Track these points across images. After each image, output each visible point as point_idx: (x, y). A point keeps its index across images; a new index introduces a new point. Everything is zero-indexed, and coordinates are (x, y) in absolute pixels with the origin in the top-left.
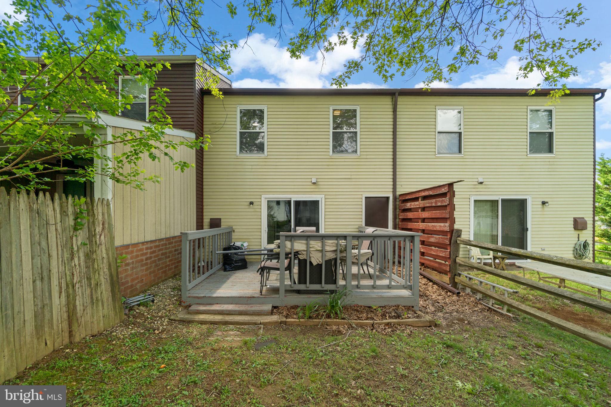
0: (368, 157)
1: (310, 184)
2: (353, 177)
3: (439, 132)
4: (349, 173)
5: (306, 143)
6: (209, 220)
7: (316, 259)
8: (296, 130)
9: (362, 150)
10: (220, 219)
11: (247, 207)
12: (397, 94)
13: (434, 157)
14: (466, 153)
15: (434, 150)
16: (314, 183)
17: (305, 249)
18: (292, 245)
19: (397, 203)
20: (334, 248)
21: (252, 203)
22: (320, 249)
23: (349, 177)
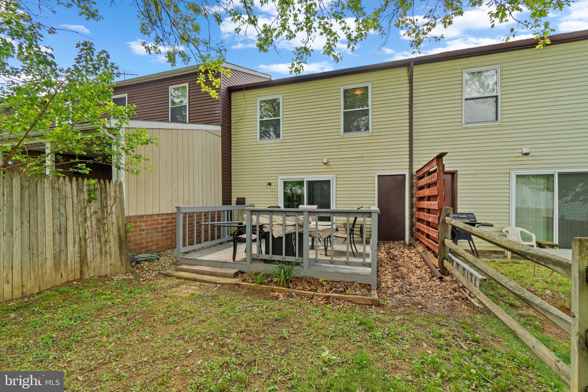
0: (381, 134)
1: (322, 164)
2: (364, 155)
3: (466, 99)
4: (361, 152)
5: (318, 126)
6: (236, 199)
7: (277, 232)
8: (308, 114)
9: (374, 127)
10: (244, 198)
11: (266, 187)
12: (412, 64)
13: (460, 127)
14: (504, 120)
15: (460, 120)
16: (325, 164)
17: (269, 223)
18: (258, 219)
19: (414, 181)
20: (294, 223)
21: (270, 184)
22: (281, 223)
23: (361, 155)
